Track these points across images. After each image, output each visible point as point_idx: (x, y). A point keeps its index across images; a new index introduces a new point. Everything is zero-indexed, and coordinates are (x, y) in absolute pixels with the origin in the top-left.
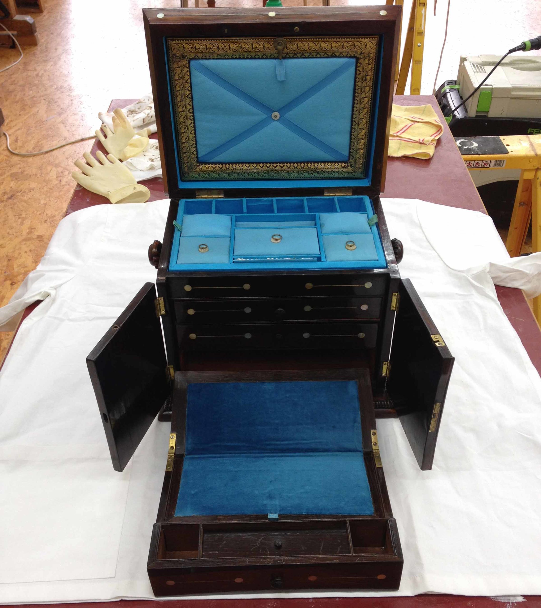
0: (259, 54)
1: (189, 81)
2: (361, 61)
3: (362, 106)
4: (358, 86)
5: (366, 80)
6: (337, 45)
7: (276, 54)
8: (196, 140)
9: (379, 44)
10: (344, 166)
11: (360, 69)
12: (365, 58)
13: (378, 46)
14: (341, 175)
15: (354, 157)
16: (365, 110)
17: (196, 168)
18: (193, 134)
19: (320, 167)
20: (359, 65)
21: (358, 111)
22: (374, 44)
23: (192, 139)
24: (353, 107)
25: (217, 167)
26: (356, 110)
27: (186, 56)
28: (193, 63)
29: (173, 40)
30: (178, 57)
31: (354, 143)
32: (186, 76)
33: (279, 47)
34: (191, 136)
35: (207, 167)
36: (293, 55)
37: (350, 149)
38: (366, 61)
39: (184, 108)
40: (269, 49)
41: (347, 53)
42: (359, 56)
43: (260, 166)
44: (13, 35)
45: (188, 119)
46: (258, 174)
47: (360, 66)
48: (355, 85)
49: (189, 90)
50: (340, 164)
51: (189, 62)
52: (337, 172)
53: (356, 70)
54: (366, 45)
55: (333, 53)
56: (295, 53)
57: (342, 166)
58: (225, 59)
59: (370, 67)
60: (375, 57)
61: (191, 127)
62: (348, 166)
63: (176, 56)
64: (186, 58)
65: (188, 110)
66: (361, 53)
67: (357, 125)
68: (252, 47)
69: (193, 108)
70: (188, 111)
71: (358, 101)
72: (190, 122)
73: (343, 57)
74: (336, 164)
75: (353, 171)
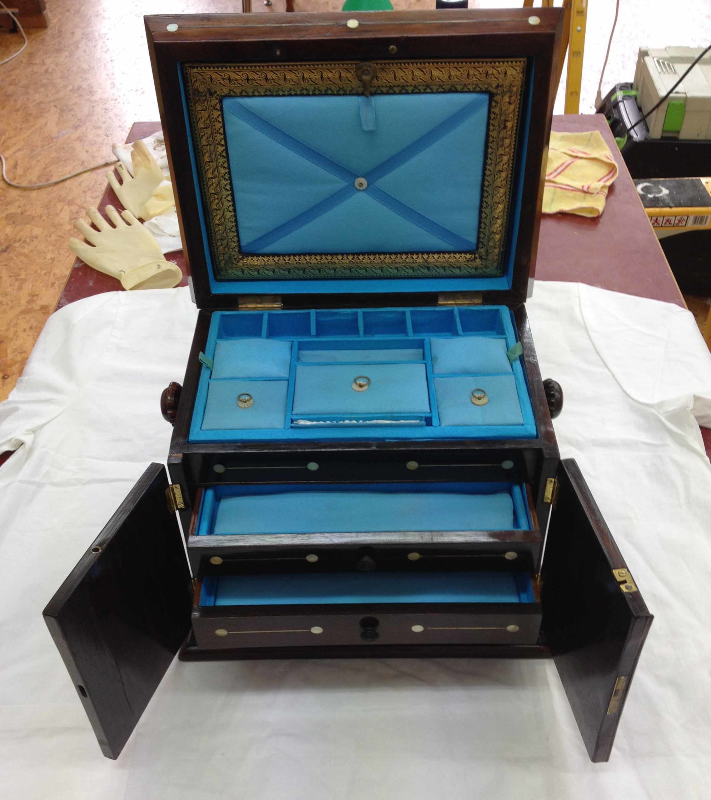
0: (332, 89)
1: (221, 131)
2: (496, 98)
3: (499, 168)
4: (493, 137)
5: (505, 127)
6: (458, 73)
7: (360, 89)
8: (236, 221)
9: (527, 72)
10: (470, 259)
11: (496, 110)
12: (503, 94)
13: (525, 75)
14: (464, 272)
15: (484, 245)
16: (504, 174)
17: (238, 262)
18: (231, 212)
19: (431, 260)
20: (494, 104)
21: (491, 176)
22: (518, 71)
23: (231, 220)
24: (484, 169)
25: (270, 261)
26: (490, 175)
27: (215, 92)
28: (227, 102)
29: (194, 67)
30: (203, 94)
31: (485, 224)
32: (216, 123)
33: (366, 78)
34: (228, 215)
35: (255, 261)
36: (387, 89)
37: (479, 232)
38: (506, 99)
39: (216, 172)
40: (349, 81)
41: (474, 86)
42: (494, 91)
43: (338, 259)
44: (13, 13)
45: (223, 189)
46: (335, 270)
47: (496, 106)
48: (487, 135)
49: (222, 145)
50: (463, 255)
51: (221, 102)
52: (459, 268)
53: (489, 112)
54: (506, 73)
55: (453, 86)
56: (390, 86)
57: (466, 258)
58: (278, 96)
59: (512, 107)
60: (521, 91)
61: (228, 200)
62: (475, 258)
63: (199, 92)
64: (216, 95)
65: (221, 175)
66: (498, 86)
67: (490, 197)
68: (322, 77)
69: (229, 173)
70: (223, 177)
71: (491, 160)
72: (225, 193)
73: (469, 92)
74: (457, 256)
75: (483, 267)
